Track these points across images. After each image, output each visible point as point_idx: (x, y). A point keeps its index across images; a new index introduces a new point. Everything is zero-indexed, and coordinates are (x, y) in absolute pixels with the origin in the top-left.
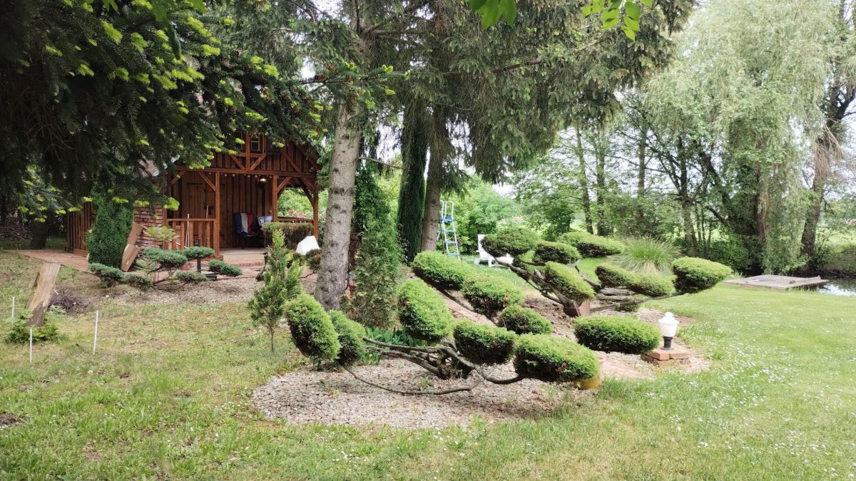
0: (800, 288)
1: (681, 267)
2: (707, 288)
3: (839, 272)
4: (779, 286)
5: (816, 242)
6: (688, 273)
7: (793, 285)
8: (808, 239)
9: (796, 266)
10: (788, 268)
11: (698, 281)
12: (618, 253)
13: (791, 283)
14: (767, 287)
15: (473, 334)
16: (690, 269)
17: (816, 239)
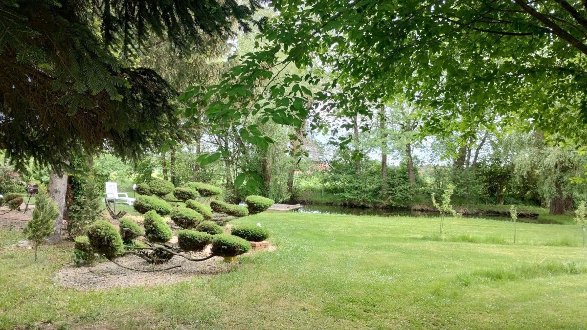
0: (292, 210)
1: (251, 201)
2: (263, 211)
3: (304, 201)
4: (283, 209)
5: (293, 186)
6: (254, 204)
7: (288, 209)
8: (290, 184)
9: (285, 199)
10: (282, 200)
11: (260, 208)
12: (219, 194)
13: (288, 208)
14: (277, 210)
15: (192, 236)
16: (256, 202)
17: (294, 183)
